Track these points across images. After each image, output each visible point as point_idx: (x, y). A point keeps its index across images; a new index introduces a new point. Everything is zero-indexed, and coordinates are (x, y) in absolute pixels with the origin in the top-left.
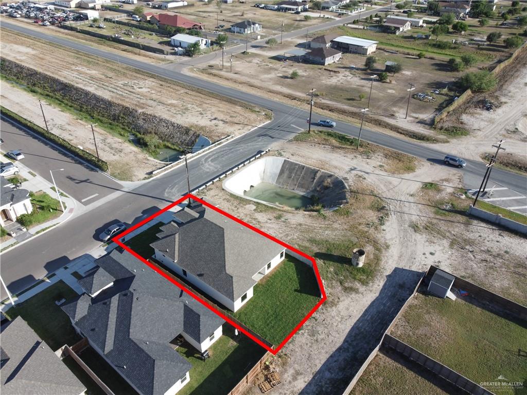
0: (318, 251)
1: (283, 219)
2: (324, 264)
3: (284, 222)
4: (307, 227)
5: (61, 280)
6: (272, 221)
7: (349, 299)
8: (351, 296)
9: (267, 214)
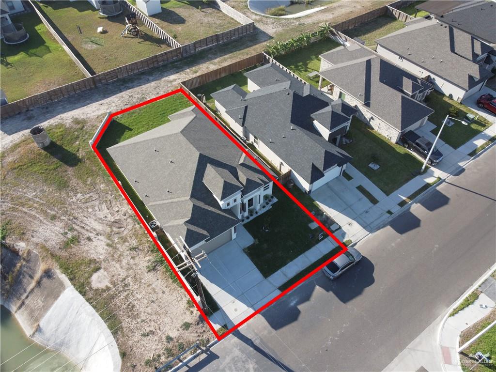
0: (71, 169)
1: (70, 235)
2: (80, 150)
3: (72, 229)
4: (49, 211)
5: (388, 195)
6: (87, 234)
7: (89, 116)
8: (85, 117)
9: (84, 255)
